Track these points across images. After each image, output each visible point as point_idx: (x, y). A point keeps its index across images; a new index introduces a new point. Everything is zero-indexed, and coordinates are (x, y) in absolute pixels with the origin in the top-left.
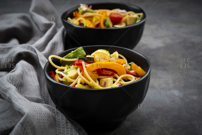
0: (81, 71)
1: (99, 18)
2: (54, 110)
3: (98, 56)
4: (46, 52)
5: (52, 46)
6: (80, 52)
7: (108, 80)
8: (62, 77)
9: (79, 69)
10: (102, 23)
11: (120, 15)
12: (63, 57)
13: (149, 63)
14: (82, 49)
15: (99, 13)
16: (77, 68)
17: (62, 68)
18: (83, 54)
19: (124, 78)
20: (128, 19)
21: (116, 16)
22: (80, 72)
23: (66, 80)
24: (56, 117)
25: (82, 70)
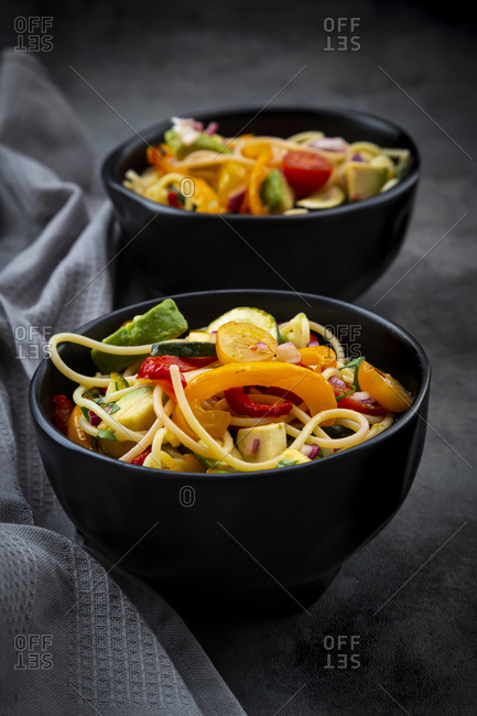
0: (165, 401)
1: (241, 172)
2: (66, 547)
3: (231, 341)
4: (44, 310)
5: (68, 284)
6: (167, 319)
7: (268, 432)
8: (96, 421)
9: (158, 393)
10: (253, 192)
11: (321, 159)
12: (101, 341)
13: (423, 363)
14: (172, 309)
15: (244, 153)
16: (151, 388)
17: (98, 380)
18: (176, 327)
19: (327, 421)
20: (352, 176)
21: (306, 164)
22: (164, 405)
23: (112, 433)
24: (75, 574)
25: (169, 397)
